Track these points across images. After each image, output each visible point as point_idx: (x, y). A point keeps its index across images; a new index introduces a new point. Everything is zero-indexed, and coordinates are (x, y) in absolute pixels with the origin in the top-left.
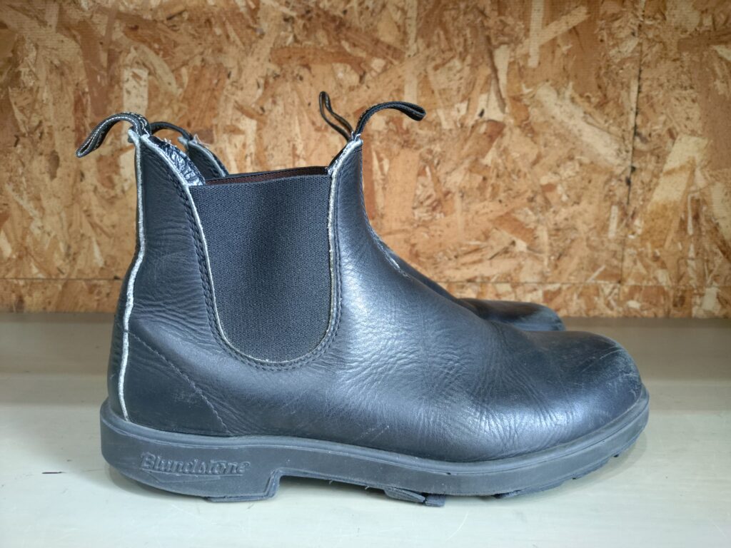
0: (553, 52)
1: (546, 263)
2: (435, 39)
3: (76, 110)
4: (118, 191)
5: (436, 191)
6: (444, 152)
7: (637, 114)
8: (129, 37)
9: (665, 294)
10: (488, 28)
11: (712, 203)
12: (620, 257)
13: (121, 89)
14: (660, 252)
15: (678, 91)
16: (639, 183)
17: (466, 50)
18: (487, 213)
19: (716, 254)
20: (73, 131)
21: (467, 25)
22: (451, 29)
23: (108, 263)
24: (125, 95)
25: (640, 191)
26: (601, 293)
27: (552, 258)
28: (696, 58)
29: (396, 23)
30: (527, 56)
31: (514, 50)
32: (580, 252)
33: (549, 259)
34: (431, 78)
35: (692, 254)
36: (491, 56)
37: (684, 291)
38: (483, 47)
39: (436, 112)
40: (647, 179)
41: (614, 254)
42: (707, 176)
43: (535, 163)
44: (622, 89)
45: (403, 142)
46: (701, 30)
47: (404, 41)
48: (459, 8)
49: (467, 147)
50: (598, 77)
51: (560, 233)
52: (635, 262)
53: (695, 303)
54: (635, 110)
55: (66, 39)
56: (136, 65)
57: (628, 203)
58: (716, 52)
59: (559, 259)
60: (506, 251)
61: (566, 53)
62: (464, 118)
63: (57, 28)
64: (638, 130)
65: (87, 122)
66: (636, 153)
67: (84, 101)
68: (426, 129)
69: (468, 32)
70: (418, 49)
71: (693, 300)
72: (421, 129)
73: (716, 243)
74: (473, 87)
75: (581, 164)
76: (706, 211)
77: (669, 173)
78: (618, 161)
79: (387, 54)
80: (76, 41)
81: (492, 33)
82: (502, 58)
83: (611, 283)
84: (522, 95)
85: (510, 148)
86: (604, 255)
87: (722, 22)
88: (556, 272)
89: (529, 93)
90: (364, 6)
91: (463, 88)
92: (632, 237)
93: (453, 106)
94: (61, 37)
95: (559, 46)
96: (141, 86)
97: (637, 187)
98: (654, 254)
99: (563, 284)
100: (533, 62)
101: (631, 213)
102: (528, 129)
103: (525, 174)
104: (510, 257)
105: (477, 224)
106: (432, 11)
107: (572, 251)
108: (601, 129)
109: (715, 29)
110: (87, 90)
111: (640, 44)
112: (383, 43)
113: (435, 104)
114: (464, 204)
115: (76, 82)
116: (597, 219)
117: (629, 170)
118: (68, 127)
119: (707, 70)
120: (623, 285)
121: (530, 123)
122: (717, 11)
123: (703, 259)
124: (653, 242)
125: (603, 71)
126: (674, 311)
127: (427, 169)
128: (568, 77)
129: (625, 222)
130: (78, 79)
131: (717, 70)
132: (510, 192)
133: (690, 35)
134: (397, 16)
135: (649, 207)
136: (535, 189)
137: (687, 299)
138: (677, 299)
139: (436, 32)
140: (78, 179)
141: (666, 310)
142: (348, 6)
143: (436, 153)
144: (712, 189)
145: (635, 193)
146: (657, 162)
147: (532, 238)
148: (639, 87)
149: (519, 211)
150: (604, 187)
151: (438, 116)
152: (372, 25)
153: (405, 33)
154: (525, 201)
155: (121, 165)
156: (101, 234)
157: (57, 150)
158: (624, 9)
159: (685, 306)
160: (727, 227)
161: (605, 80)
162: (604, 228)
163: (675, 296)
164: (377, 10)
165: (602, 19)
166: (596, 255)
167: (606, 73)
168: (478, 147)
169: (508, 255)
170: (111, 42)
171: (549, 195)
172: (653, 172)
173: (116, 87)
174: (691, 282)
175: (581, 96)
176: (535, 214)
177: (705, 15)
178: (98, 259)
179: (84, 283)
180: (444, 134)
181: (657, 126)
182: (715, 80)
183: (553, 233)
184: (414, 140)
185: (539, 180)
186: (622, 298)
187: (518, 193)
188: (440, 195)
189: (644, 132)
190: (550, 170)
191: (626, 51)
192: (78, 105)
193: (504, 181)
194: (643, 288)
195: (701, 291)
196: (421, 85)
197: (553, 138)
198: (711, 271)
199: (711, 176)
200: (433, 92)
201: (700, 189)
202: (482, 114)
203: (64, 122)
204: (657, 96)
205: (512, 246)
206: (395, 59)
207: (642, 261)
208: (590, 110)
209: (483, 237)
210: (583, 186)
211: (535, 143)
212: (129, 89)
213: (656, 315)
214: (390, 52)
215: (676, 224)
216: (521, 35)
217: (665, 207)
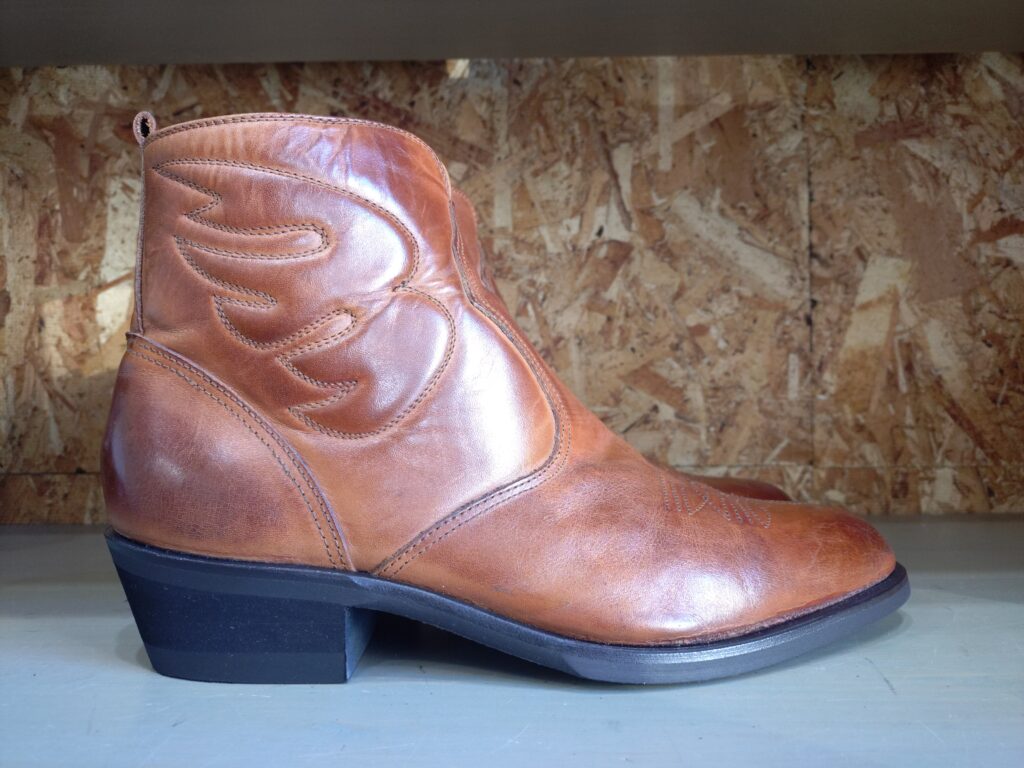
0: (691, 151)
1: (703, 437)
2: (533, 137)
3: (40, 234)
4: (92, 344)
5: (542, 336)
6: (551, 283)
7: (811, 229)
8: (120, 138)
9: (879, 479)
10: (603, 122)
11: (928, 348)
12: (808, 427)
13: (105, 205)
14: (865, 417)
15: (862, 199)
16: (824, 322)
17: (574, 150)
18: (616, 367)
19: (944, 420)
20: (35, 262)
21: (576, 119)
22: (554, 124)
23: (69, 449)
24: (110, 213)
25: (826, 334)
26: (786, 480)
27: (712, 429)
28: (881, 156)
29: (480, 117)
30: (656, 157)
31: (638, 149)
32: (750, 421)
33: (708, 431)
34: (529, 187)
35: (909, 420)
36: (609, 158)
37: (906, 475)
38: (597, 146)
39: (539, 231)
40: (834, 317)
41: (800, 423)
42: (917, 309)
43: (678, 295)
44: (788, 196)
45: (494, 270)
46: (885, 120)
47: (491, 140)
48: (562, 98)
49: (582, 277)
50: (754, 182)
51: (720, 394)
52: (830, 433)
53: (924, 492)
54: (807, 224)
55: (33, 141)
56: (128, 174)
57: (811, 350)
58: (906, 148)
59: (721, 430)
60: (646, 420)
61: (708, 151)
62: (577, 238)
63: (22, 127)
64: (815, 250)
65: (54, 250)
66: (816, 282)
67: (53, 221)
68: (525, 252)
69: (576, 127)
70: (511, 150)
71: (920, 488)
72: (518, 253)
73: (943, 405)
74: (587, 199)
75: (741, 298)
76: (922, 358)
77: (865, 307)
78: (791, 293)
79: (470, 156)
80: (49, 144)
81: (608, 129)
82: (623, 159)
83: (799, 465)
84: (653, 207)
85: (641, 277)
86: (785, 424)
87: (909, 111)
88: (720, 449)
89: (661, 206)
90: (438, 96)
91: (572, 199)
92: (822, 397)
93: (560, 222)
94: (28, 138)
95: (698, 143)
96: (132, 200)
97: (820, 327)
98: (856, 421)
99: (731, 467)
100: (665, 165)
101: (816, 364)
102: (666, 252)
103: (665, 313)
104: (653, 429)
105: (602, 382)
106: (528, 101)
107: (739, 419)
108: (765, 250)
109: (901, 119)
110: (57, 207)
111: (805, 140)
112: (463, 142)
113: (536, 220)
114: (583, 355)
115: (44, 197)
116: (770, 374)
117: (808, 304)
118: (27, 257)
119: (899, 171)
120: (816, 467)
121: (666, 243)
122: (901, 98)
123: (926, 428)
124: (853, 405)
125: (759, 175)
126: (894, 505)
127: (530, 307)
128: (714, 182)
129: (809, 376)
130: (47, 193)
131: (911, 170)
132: (646, 337)
133: (870, 127)
134: (482, 109)
135: (842, 355)
136: (681, 332)
137: (912, 487)
138: (897, 487)
139: (534, 128)
140: (35, 329)
141: (884, 504)
142: (416, 98)
143: (541, 284)
144: (925, 328)
145: (820, 336)
146: (846, 293)
147: (680, 402)
148: (811, 194)
149: (659, 363)
150: (775, 328)
151: (540, 236)
152: (448, 119)
153: (493, 130)
154: (668, 349)
155: (98, 308)
156: (61, 407)
157: (8, 289)
158: (780, 96)
159: (909, 496)
160: (954, 380)
161: (764, 185)
162: (781, 385)
163: (893, 483)
164: (455, 101)
165: (752, 108)
166: (774, 424)
167: (764, 177)
168: (597, 276)
169: (649, 426)
170: (97, 145)
171: (700, 340)
172: (841, 307)
173: (99, 203)
174: (914, 461)
175: (733, 206)
176: (683, 367)
177: (885, 102)
178: (56, 445)
179: (31, 480)
180: (550, 259)
181: (842, 244)
182: (910, 184)
183: (710, 393)
184: (510, 269)
185: (684, 320)
186: (817, 487)
187: (656, 337)
188: (550, 343)
189: (823, 252)
190: (699, 305)
191: (789, 148)
192: (44, 227)
193: (636, 322)
194: (847, 471)
195: (929, 474)
196: (516, 196)
197: (700, 263)
198: (939, 445)
199: (922, 310)
200: (533, 205)
201: (910, 329)
202: (600, 232)
203: (22, 250)
204: (835, 205)
205: (654, 413)
206: (481, 162)
207: (840, 431)
208: (746, 224)
209: (611, 401)
210: (746, 327)
211: (675, 270)
212: (117, 206)
213: (869, 511)
214: (474, 154)
215: (882, 378)
216: (647, 130)
217: (863, 354)
